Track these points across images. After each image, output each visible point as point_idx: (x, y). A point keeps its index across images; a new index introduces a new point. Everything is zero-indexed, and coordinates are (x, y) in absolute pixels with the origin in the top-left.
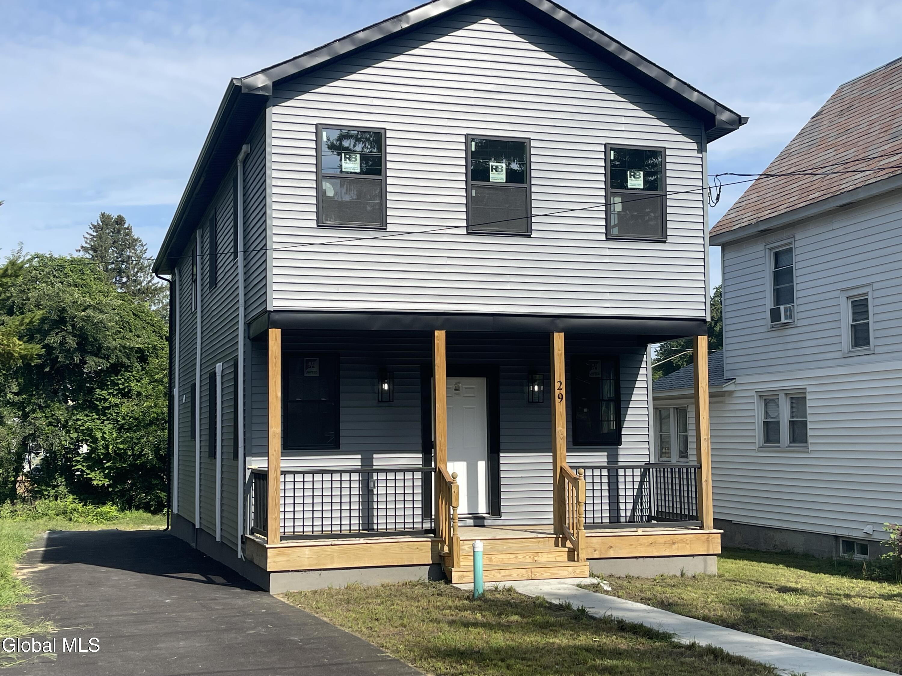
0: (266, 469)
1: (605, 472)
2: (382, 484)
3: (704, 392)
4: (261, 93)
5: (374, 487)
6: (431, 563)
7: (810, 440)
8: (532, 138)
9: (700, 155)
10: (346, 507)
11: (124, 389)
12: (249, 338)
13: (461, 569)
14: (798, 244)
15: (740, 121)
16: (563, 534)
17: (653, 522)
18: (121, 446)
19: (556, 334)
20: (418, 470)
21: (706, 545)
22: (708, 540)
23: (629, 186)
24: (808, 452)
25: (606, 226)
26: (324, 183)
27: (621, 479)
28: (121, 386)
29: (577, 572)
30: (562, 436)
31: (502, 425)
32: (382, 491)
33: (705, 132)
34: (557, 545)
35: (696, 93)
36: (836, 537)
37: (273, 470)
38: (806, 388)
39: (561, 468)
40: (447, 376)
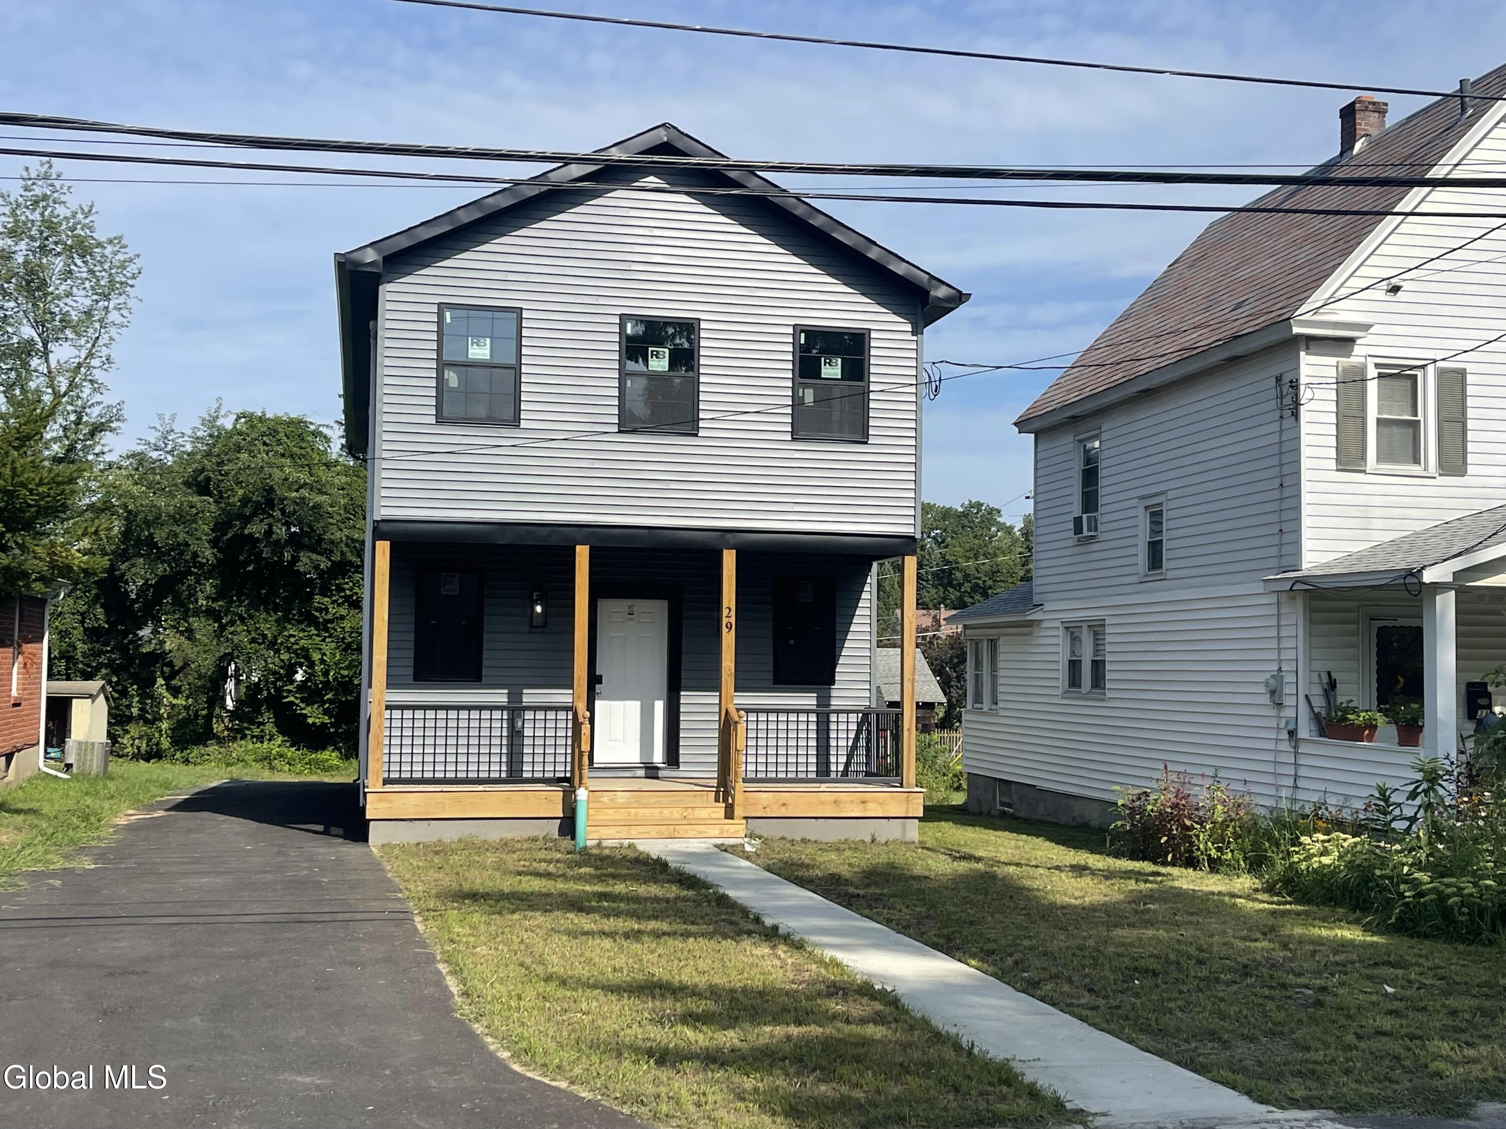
1: (813, 718)
2: (529, 724)
4: (369, 269)
6: (562, 815)
7: (1108, 685)
8: (702, 318)
9: (915, 338)
11: (352, 596)
14: (1104, 436)
15: (960, 298)
16: (725, 788)
18: (345, 673)
19: (725, 552)
21: (905, 805)
22: (909, 800)
23: (823, 376)
24: (1106, 700)
25: (792, 424)
26: (446, 372)
27: (833, 726)
28: (348, 593)
29: (728, 831)
30: (728, 673)
31: (684, 658)
32: (529, 733)
33: (923, 312)
34: (717, 800)
35: (905, 264)
37: (377, 704)
38: (1105, 620)
39: (726, 710)
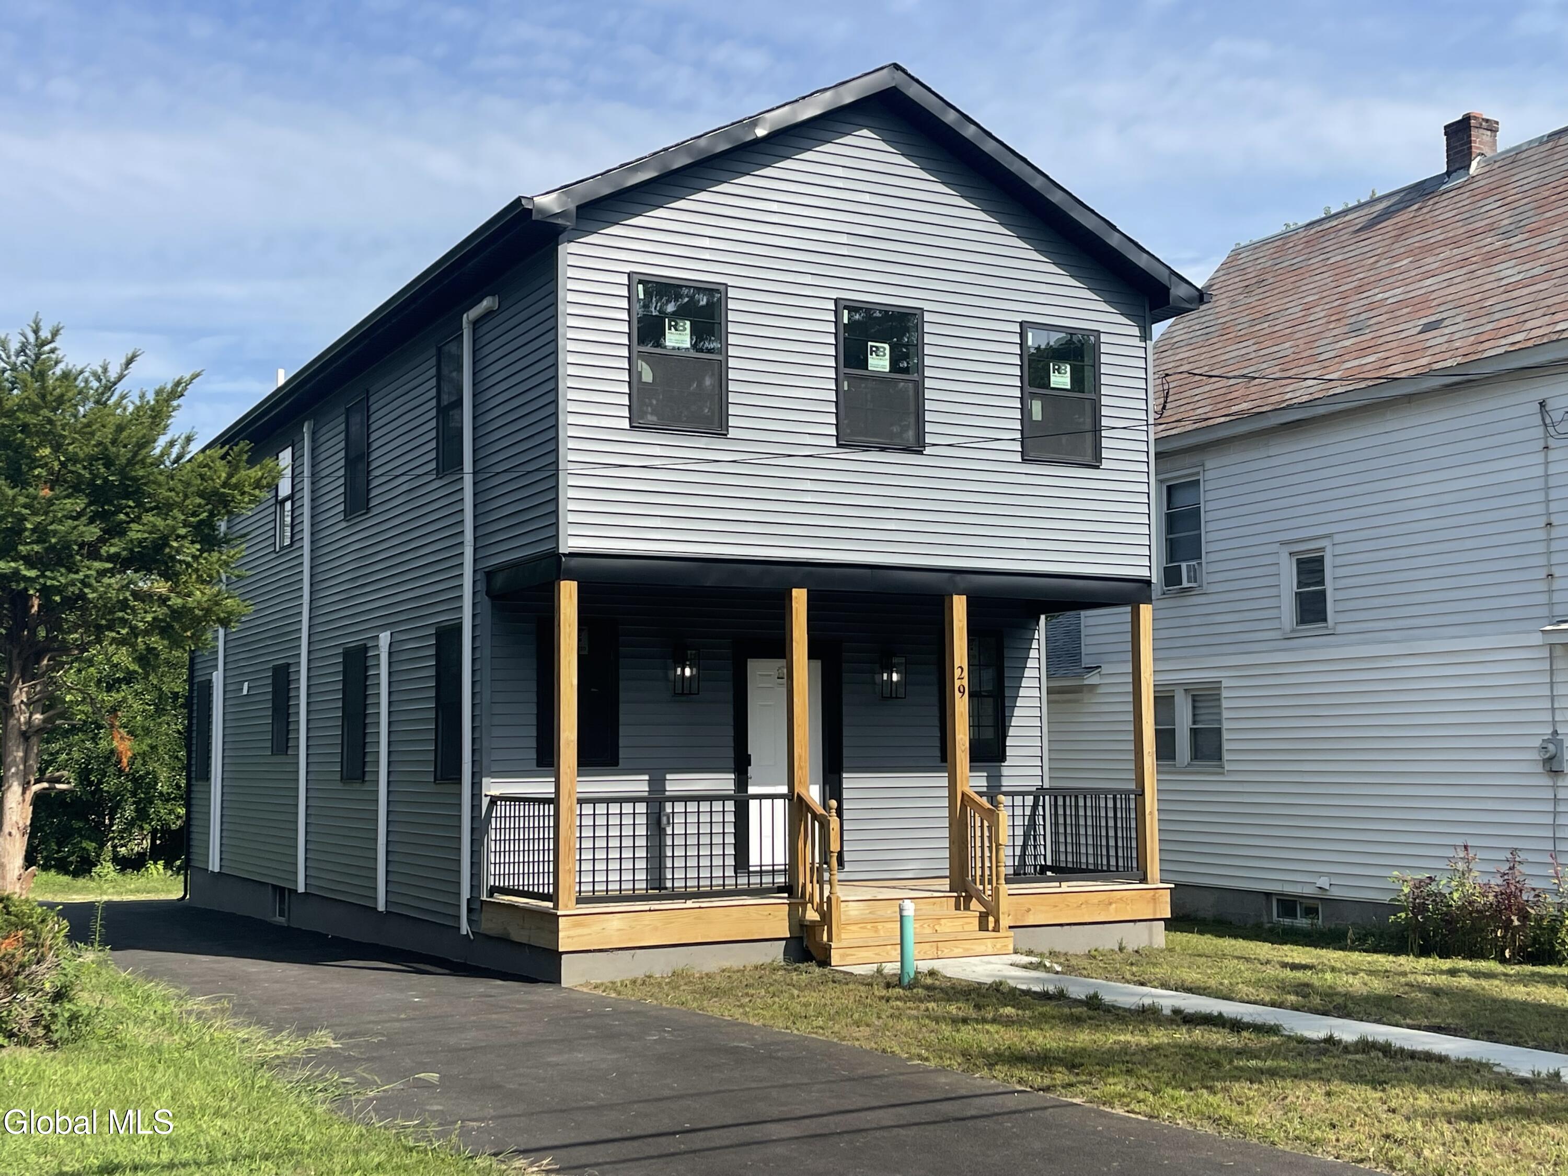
2: (679, 819)
3: (1148, 685)
4: (558, 221)
5: (669, 823)
6: (788, 936)
7: (1226, 756)
8: (926, 308)
9: (1143, 344)
10: (627, 854)
12: (487, 594)
13: (844, 944)
14: (1209, 475)
15: (1201, 298)
16: (966, 891)
17: (1049, 873)
19: (956, 598)
20: (729, 798)
21: (1151, 905)
22: (1154, 899)
23: (1052, 385)
24: (1223, 774)
25: (1022, 442)
26: (639, 362)
29: (998, 946)
30: (963, 748)
31: (846, 732)
32: (679, 830)
33: (1151, 310)
34: (957, 908)
35: (1145, 255)
36: (1268, 895)
37: (567, 797)
38: (1220, 682)
39: (963, 794)
40: (809, 658)
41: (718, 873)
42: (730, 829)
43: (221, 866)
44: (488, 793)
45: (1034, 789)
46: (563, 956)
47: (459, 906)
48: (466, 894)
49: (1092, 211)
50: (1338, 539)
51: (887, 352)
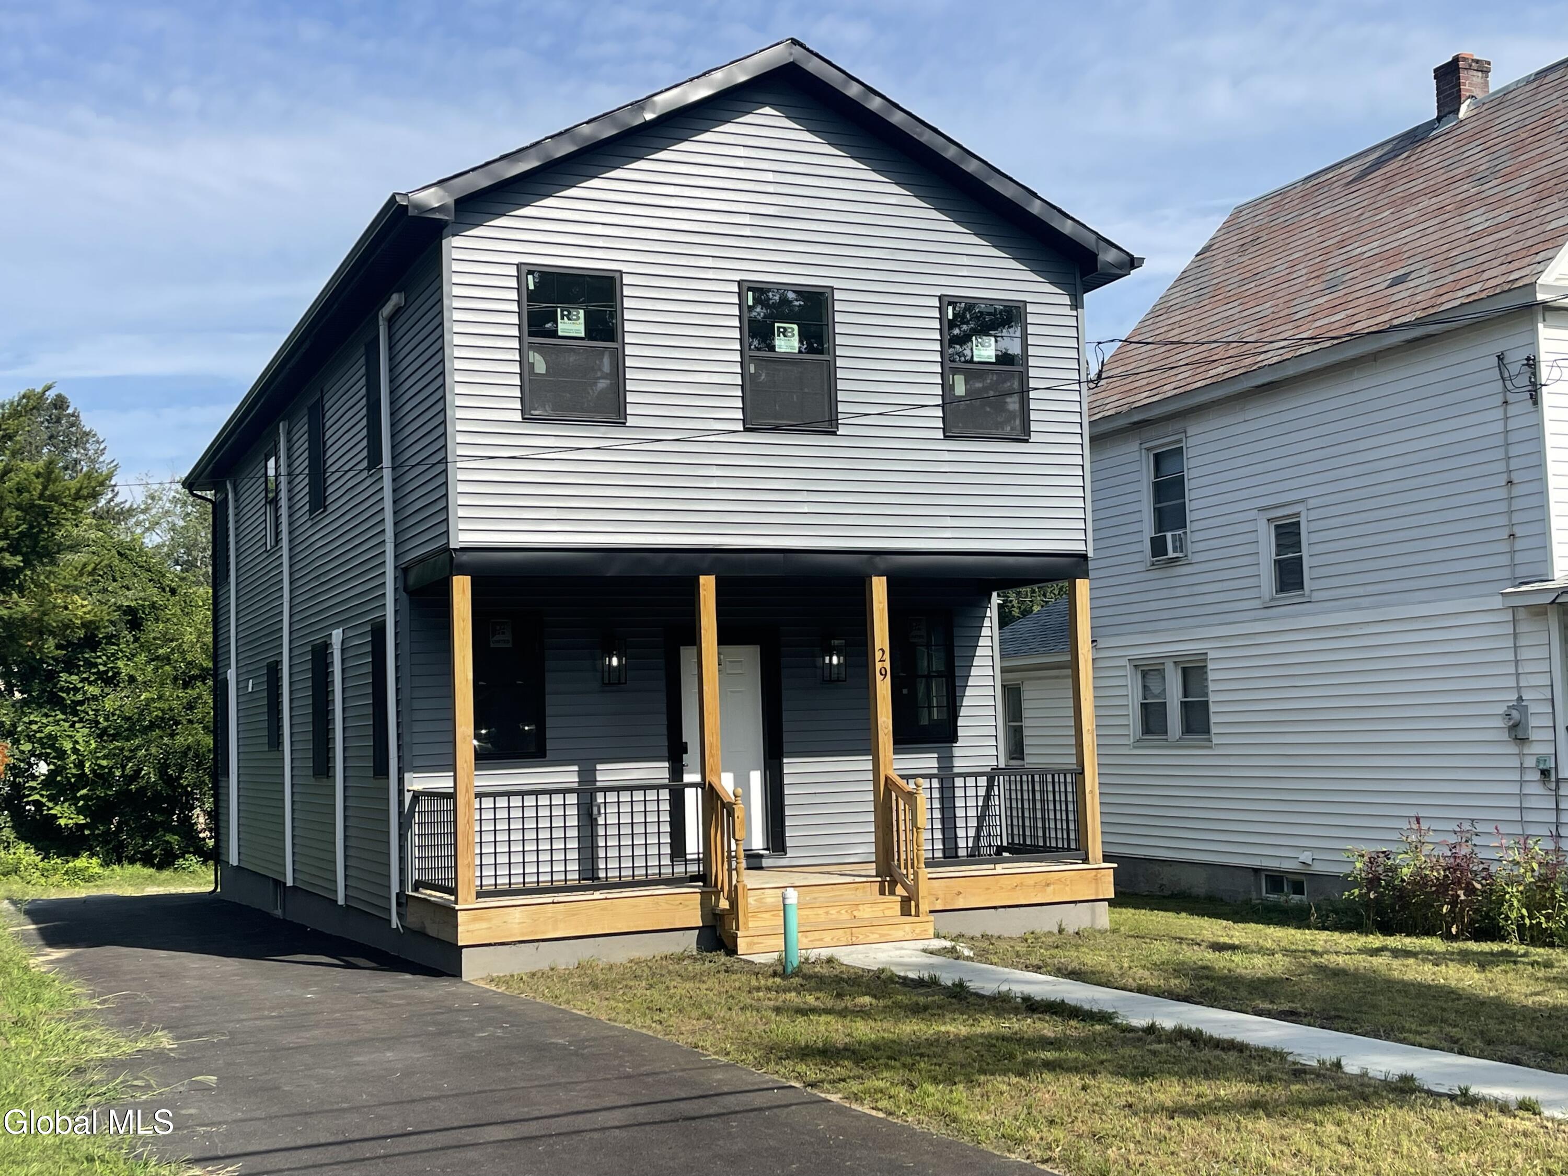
0: (452, 790)
1: (936, 783)
2: (612, 809)
3: (1086, 661)
4: (437, 216)
5: (599, 813)
6: (701, 924)
7: (1214, 730)
8: (835, 287)
9: (1075, 313)
10: (558, 845)
11: (106, 672)
12: (405, 590)
13: (751, 933)
14: (1191, 442)
15: (1132, 263)
16: (891, 876)
17: (1005, 854)
18: (104, 763)
19: (875, 580)
20: (663, 787)
21: (1094, 885)
22: (1096, 879)
23: (975, 359)
24: (1211, 747)
25: (943, 418)
26: (531, 353)
27: (959, 793)
28: (102, 668)
29: (917, 931)
30: (886, 731)
31: (785, 716)
32: (612, 820)
33: (1081, 278)
34: (882, 893)
35: (1070, 222)
36: (1256, 871)
37: (464, 791)
38: (1206, 653)
39: (887, 778)
40: (719, 644)
41: (653, 862)
42: (666, 817)
43: (239, 860)
44: (410, 788)
45: (989, 769)
46: (464, 950)
47: (389, 899)
48: (395, 889)
49: (1011, 179)
50: (1312, 503)
51: (796, 332)
